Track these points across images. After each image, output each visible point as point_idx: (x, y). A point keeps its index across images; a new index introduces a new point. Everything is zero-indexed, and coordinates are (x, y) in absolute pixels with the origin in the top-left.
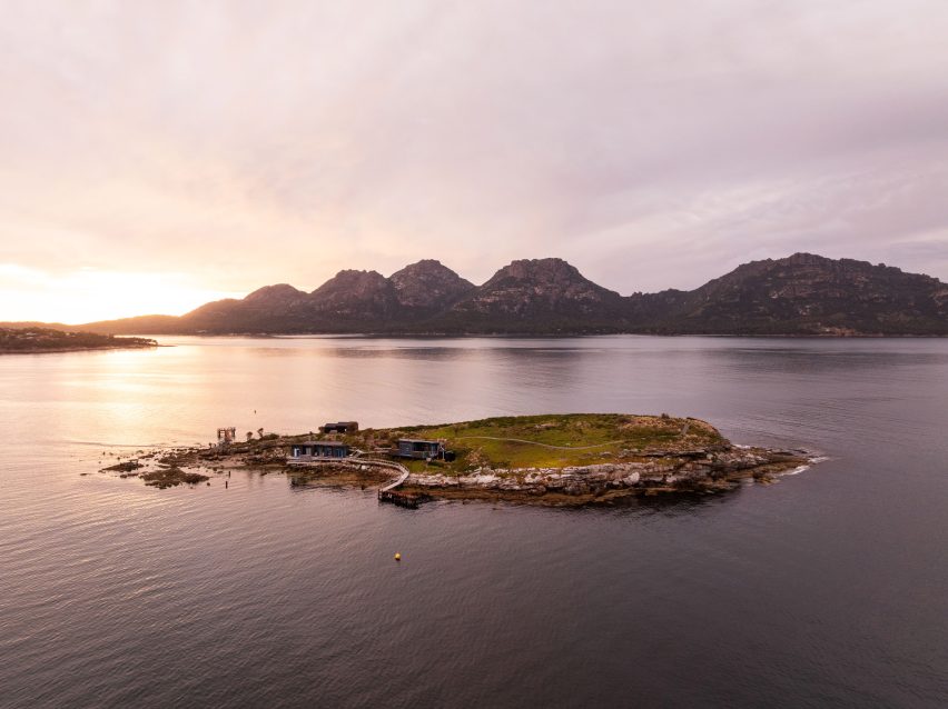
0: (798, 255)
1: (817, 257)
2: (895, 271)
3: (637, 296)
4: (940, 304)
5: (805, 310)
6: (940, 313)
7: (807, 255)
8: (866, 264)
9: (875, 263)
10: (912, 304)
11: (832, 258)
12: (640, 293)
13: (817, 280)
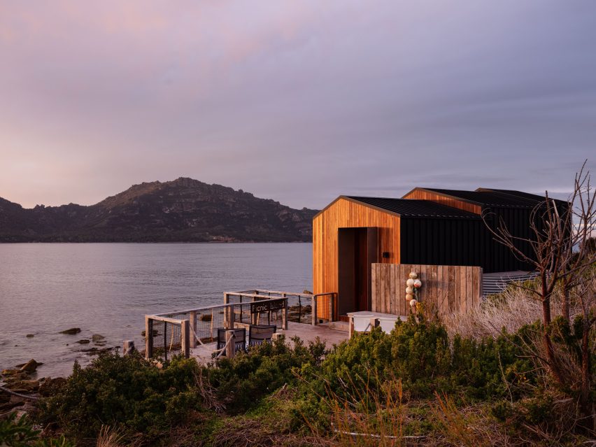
0: (182, 179)
1: (196, 181)
2: (249, 196)
3: (39, 209)
4: (283, 220)
5: (193, 223)
6: (284, 227)
7: (189, 179)
8: (230, 189)
9: (236, 189)
10: (266, 220)
11: (207, 183)
12: (43, 206)
13: (199, 199)
